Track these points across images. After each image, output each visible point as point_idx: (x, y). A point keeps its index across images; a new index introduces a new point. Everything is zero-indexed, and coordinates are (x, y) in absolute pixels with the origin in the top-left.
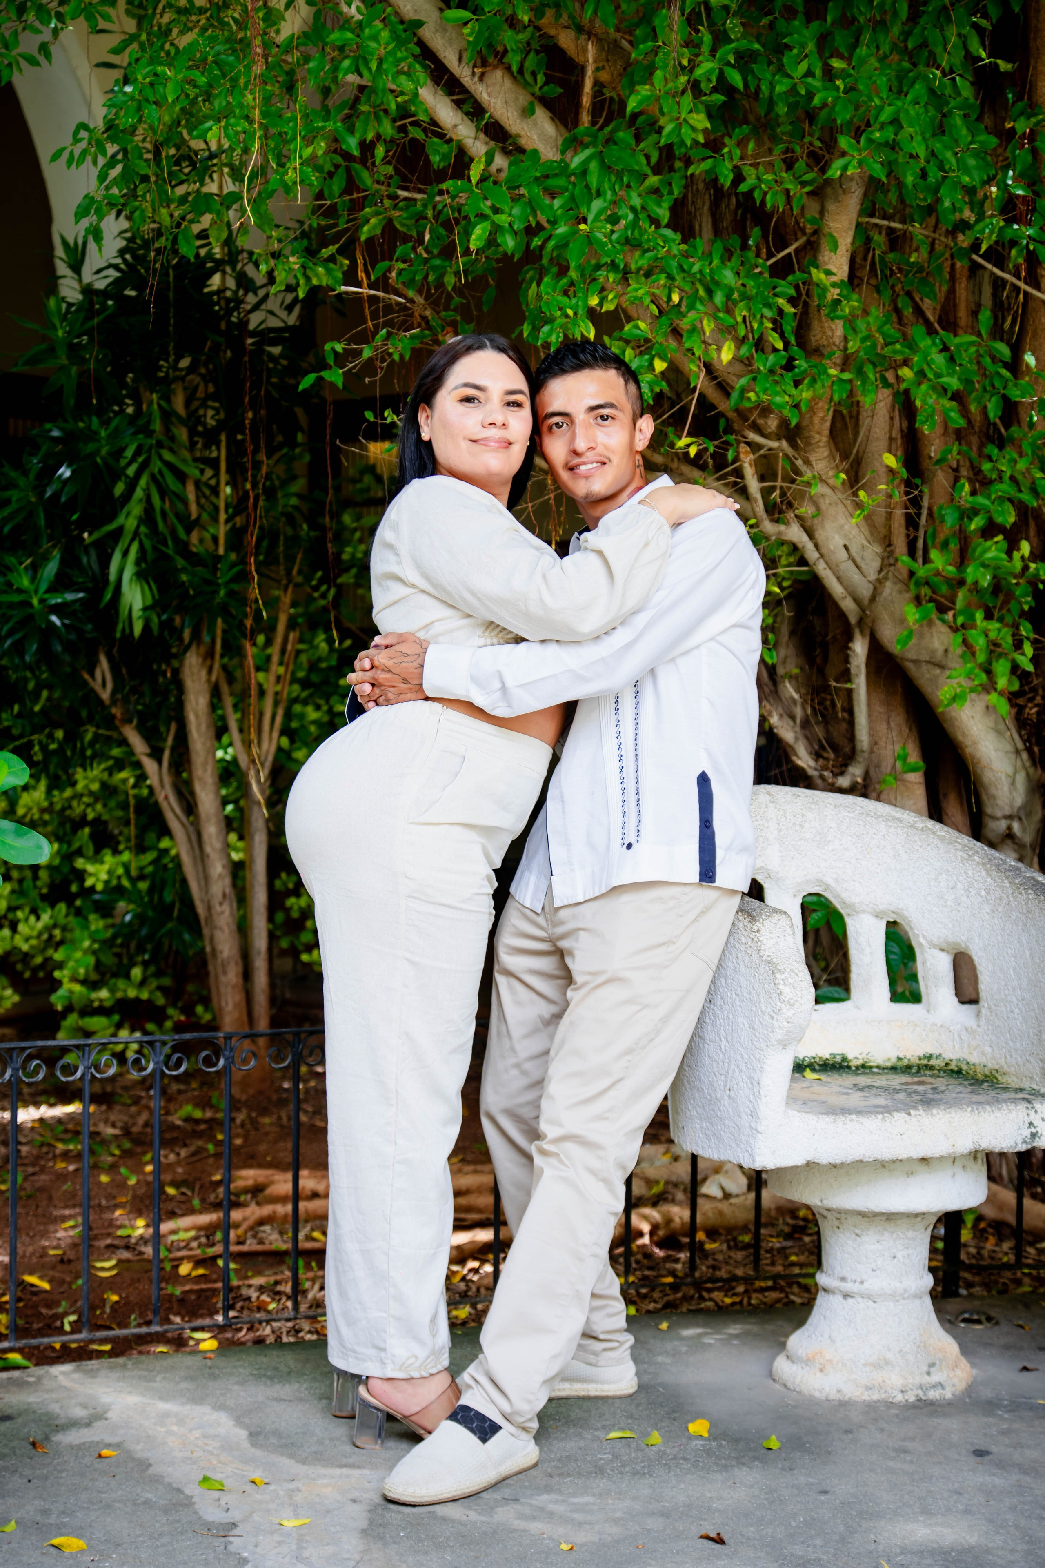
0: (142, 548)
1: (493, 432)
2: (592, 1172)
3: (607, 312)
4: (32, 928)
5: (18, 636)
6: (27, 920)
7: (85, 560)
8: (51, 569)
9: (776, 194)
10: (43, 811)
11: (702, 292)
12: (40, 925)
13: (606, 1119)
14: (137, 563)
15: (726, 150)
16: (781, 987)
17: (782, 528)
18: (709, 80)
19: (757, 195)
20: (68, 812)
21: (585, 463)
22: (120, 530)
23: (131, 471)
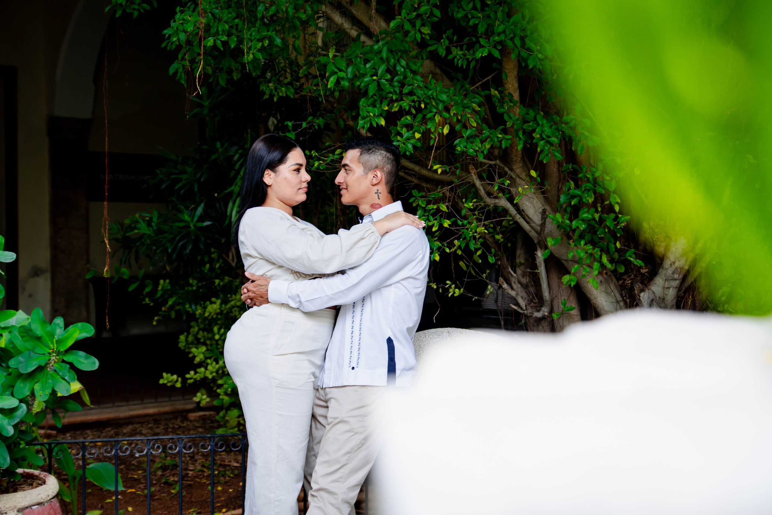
2: (332, 505)
3: (394, 112)
4: (214, 368)
5: (184, 241)
6: (212, 364)
7: (218, 205)
8: (199, 211)
9: (463, 60)
10: (217, 314)
11: (434, 104)
12: (217, 366)
13: (339, 481)
15: (442, 41)
17: (497, 201)
18: (426, 13)
19: (456, 60)
20: (230, 314)
22: (232, 191)
23: (237, 166)
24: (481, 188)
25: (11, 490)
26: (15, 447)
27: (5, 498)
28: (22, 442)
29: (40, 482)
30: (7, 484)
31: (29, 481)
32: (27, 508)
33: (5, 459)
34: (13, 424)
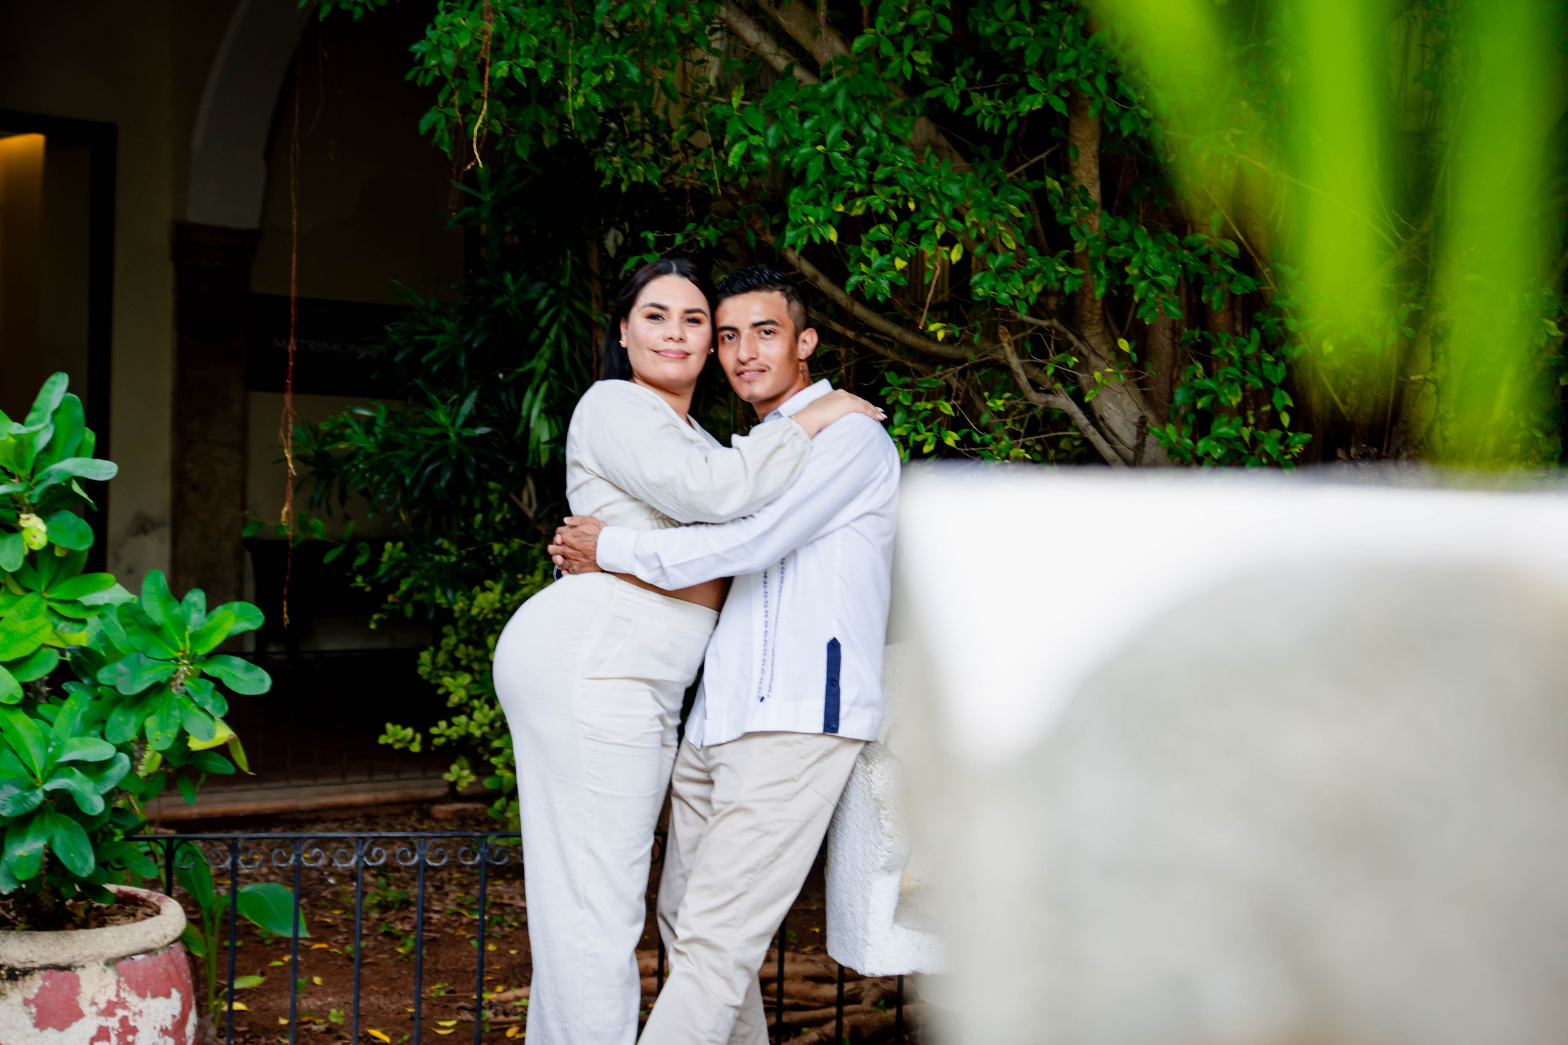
0: (550, 389)
1: (672, 346)
2: (715, 970)
3: (856, 217)
4: (485, 716)
5: (436, 464)
6: (481, 708)
7: (503, 397)
8: (468, 406)
9: (993, 119)
10: (495, 611)
11: (934, 202)
12: (492, 714)
13: (730, 926)
14: (546, 400)
15: (954, 79)
16: (883, 821)
17: (1051, 398)
18: (924, 25)
19: (979, 119)
21: (748, 371)
22: (532, 371)
23: (543, 322)
24: (1021, 372)
25: (94, 923)
26: (104, 839)
27: (82, 937)
28: (118, 831)
29: (149, 911)
30: (87, 912)
31: (127, 908)
32: (123, 958)
33: (85, 860)
34: (103, 792)
